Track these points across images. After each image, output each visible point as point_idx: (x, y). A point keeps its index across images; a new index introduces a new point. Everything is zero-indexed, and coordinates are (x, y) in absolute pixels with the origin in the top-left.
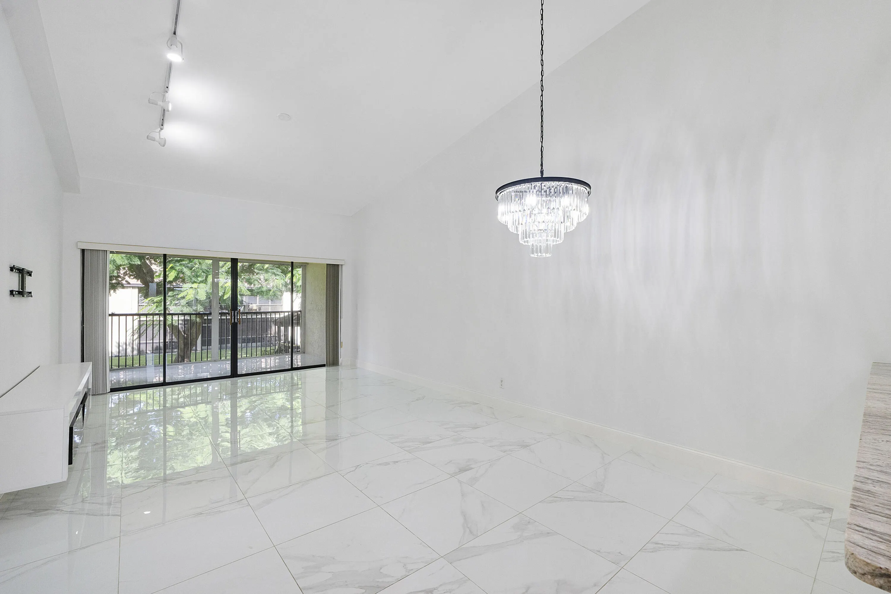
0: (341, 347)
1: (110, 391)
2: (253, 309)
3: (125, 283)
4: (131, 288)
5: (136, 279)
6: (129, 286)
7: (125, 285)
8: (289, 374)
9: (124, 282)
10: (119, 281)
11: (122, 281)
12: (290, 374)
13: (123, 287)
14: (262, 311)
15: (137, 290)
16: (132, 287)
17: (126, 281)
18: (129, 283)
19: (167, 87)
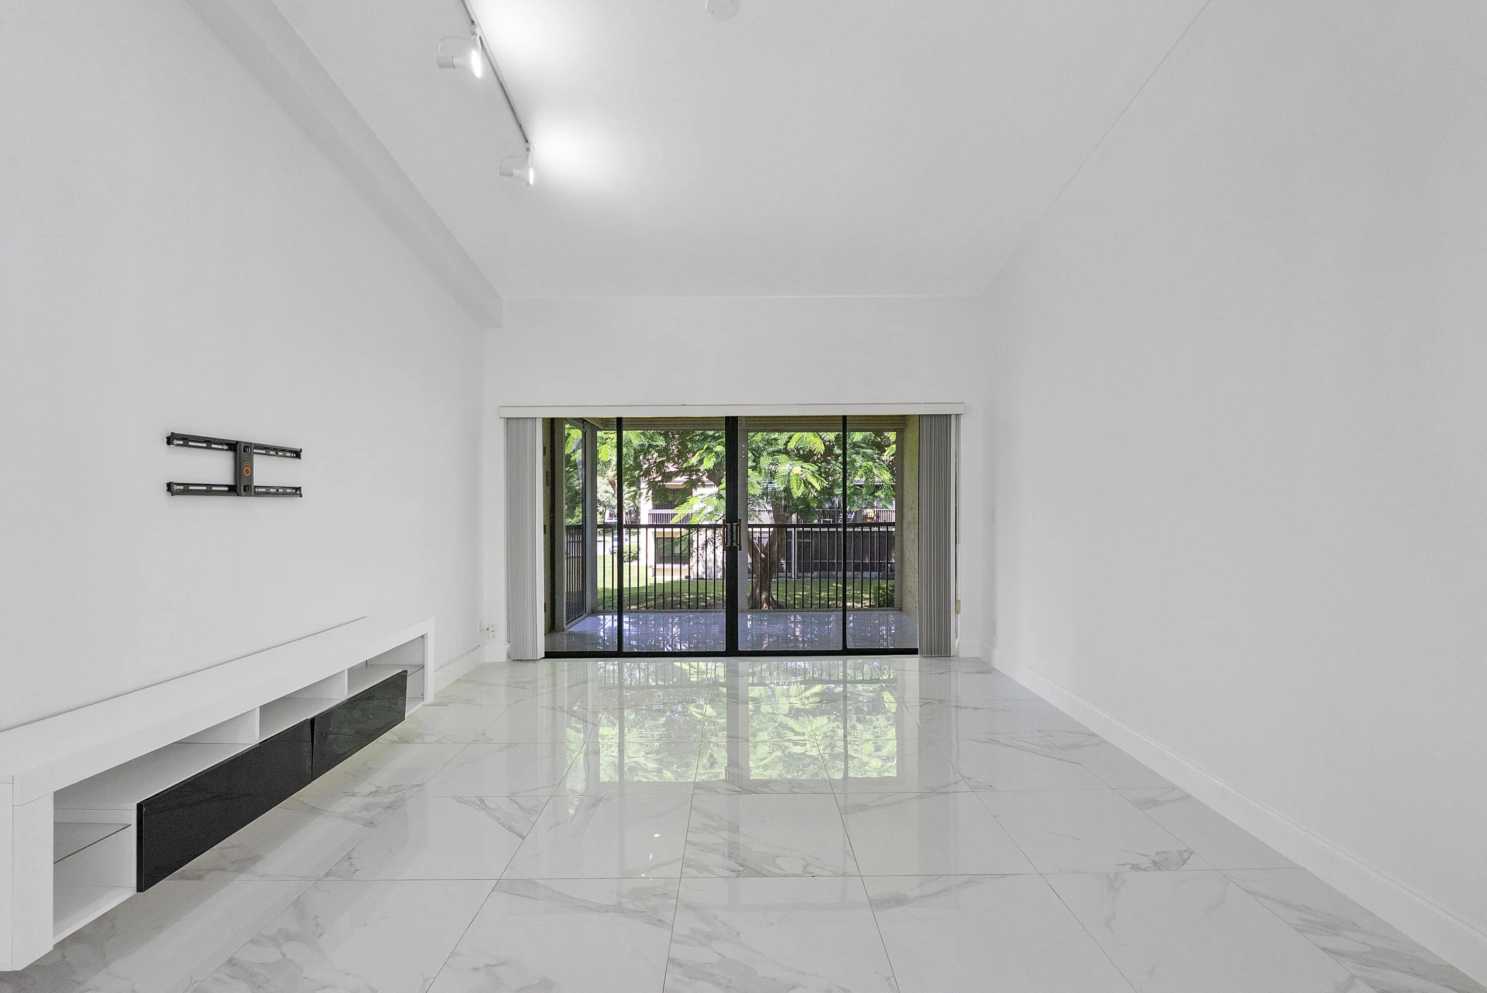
0: (957, 612)
1: (544, 656)
2: (869, 516)
7: (706, 484)
8: (838, 661)
12: (840, 662)
14: (881, 521)
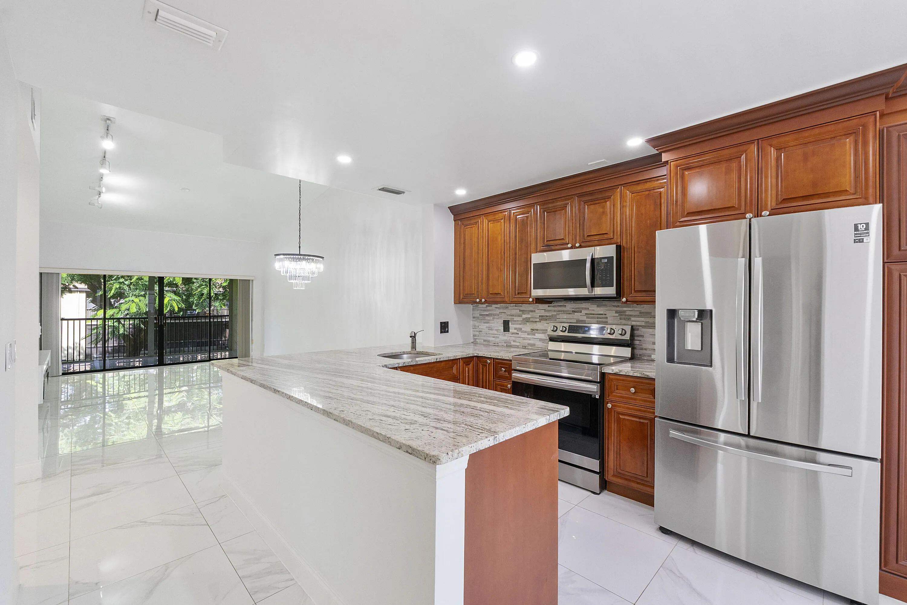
3: (73, 287)
4: (78, 293)
5: (84, 283)
6: (76, 290)
7: (72, 290)
9: (71, 286)
10: (66, 286)
11: (69, 286)
13: (70, 291)
15: (84, 295)
16: (80, 291)
17: (73, 286)
18: (76, 288)
19: (102, 178)
